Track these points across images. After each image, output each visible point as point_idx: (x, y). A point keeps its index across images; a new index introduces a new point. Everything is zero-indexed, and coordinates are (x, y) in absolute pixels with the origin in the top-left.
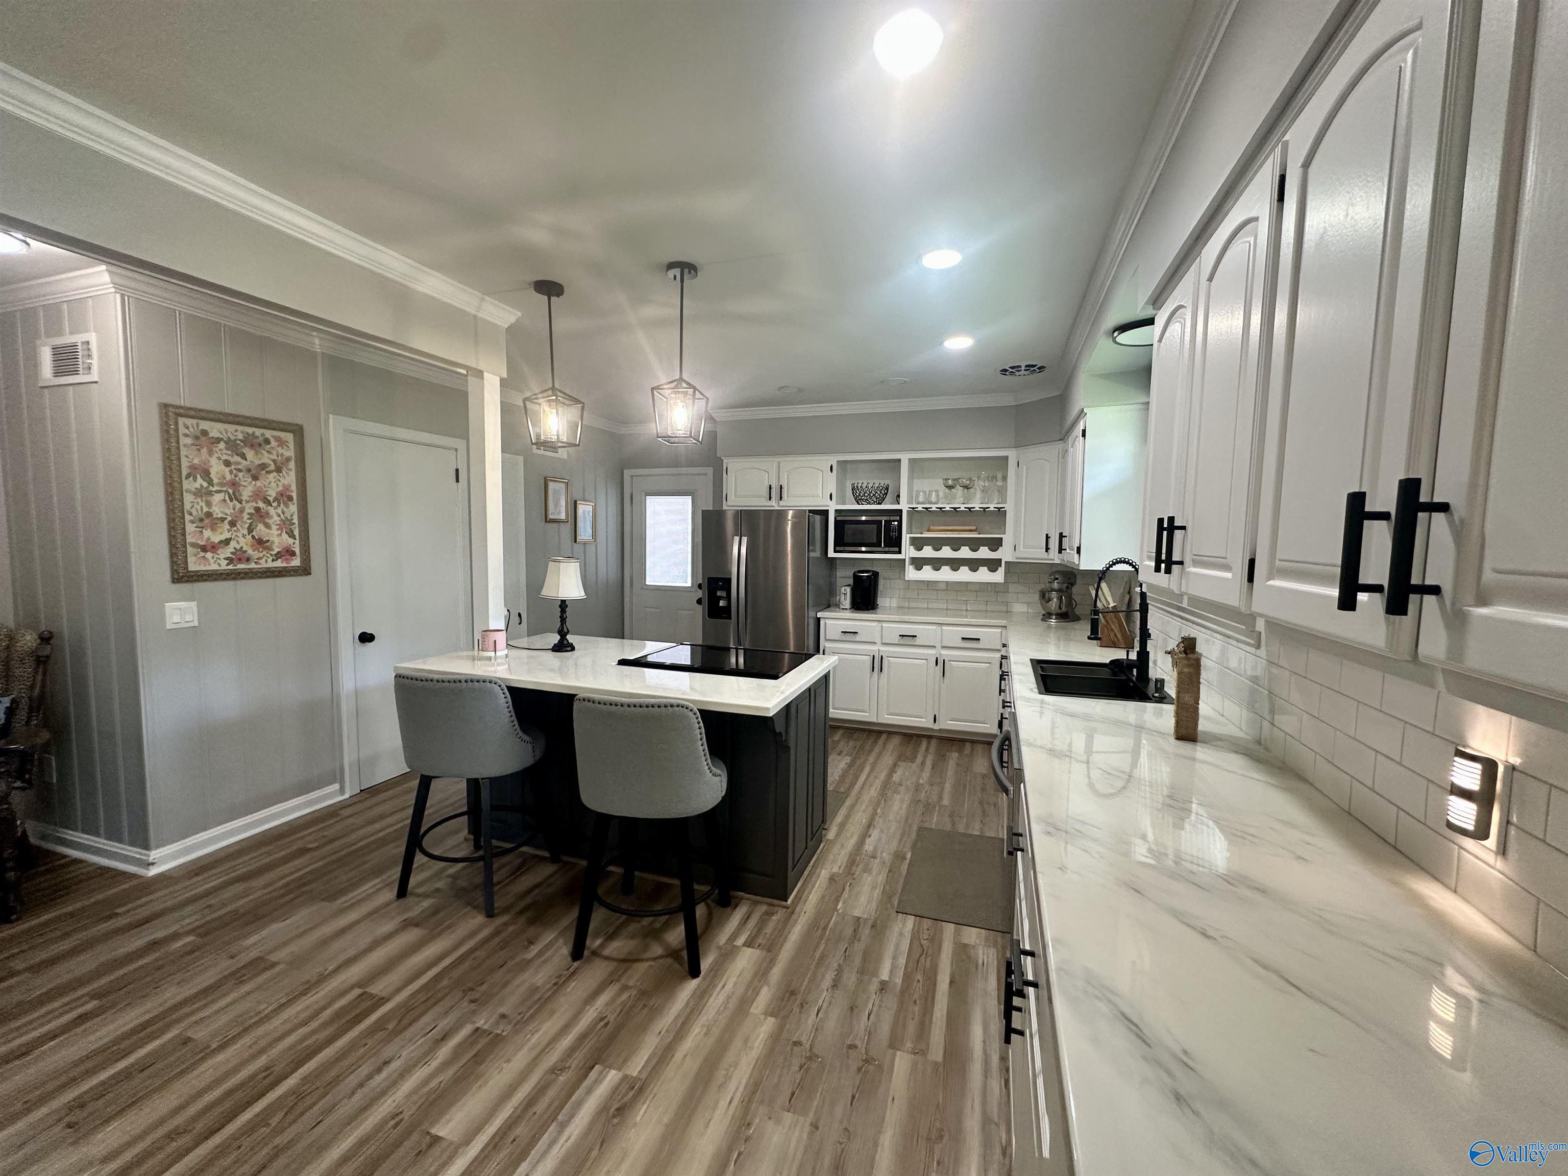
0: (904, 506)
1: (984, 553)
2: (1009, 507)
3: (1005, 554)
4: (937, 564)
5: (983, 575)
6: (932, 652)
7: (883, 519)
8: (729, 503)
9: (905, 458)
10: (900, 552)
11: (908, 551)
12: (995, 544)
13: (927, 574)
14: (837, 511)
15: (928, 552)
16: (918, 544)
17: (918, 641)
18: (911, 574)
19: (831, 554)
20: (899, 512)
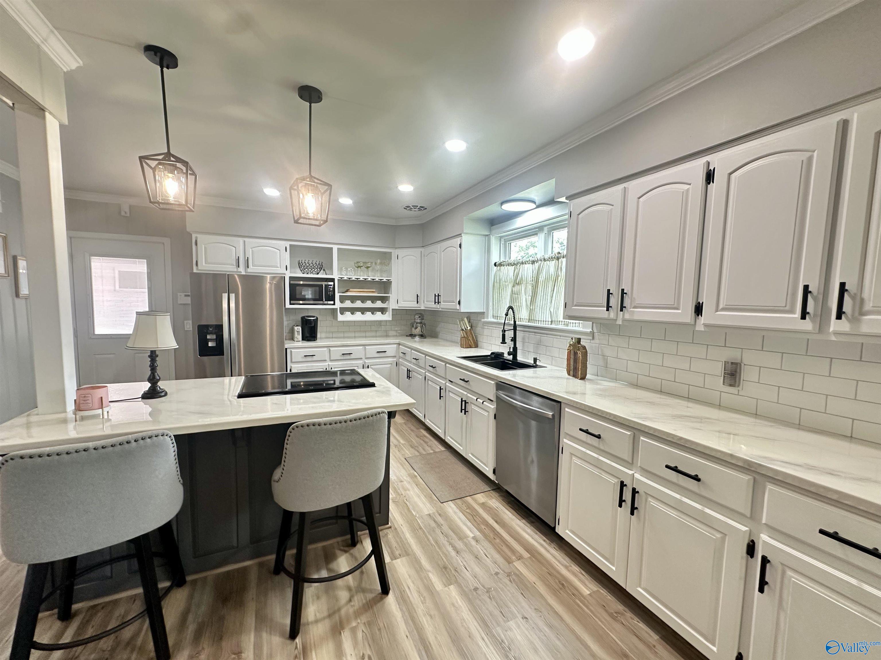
0: (336, 276)
1: (379, 304)
2: (392, 279)
3: (392, 305)
4: (353, 311)
5: (378, 316)
6: (361, 362)
7: (324, 284)
8: (200, 267)
9: (335, 248)
10: (334, 304)
11: (338, 305)
12: (384, 299)
13: (348, 317)
14: (291, 278)
15: (348, 304)
16: (342, 299)
17: (352, 356)
18: (341, 318)
19: (288, 306)
20: (333, 280)
